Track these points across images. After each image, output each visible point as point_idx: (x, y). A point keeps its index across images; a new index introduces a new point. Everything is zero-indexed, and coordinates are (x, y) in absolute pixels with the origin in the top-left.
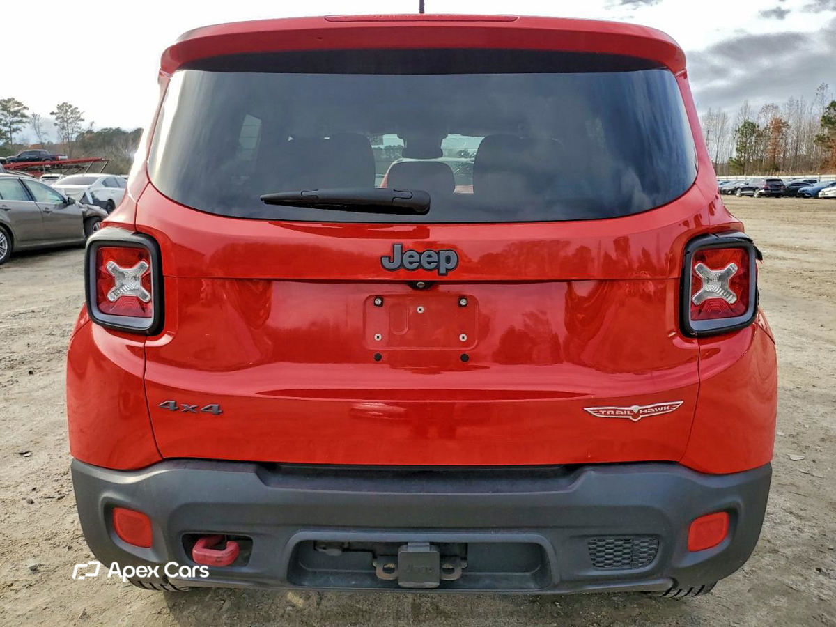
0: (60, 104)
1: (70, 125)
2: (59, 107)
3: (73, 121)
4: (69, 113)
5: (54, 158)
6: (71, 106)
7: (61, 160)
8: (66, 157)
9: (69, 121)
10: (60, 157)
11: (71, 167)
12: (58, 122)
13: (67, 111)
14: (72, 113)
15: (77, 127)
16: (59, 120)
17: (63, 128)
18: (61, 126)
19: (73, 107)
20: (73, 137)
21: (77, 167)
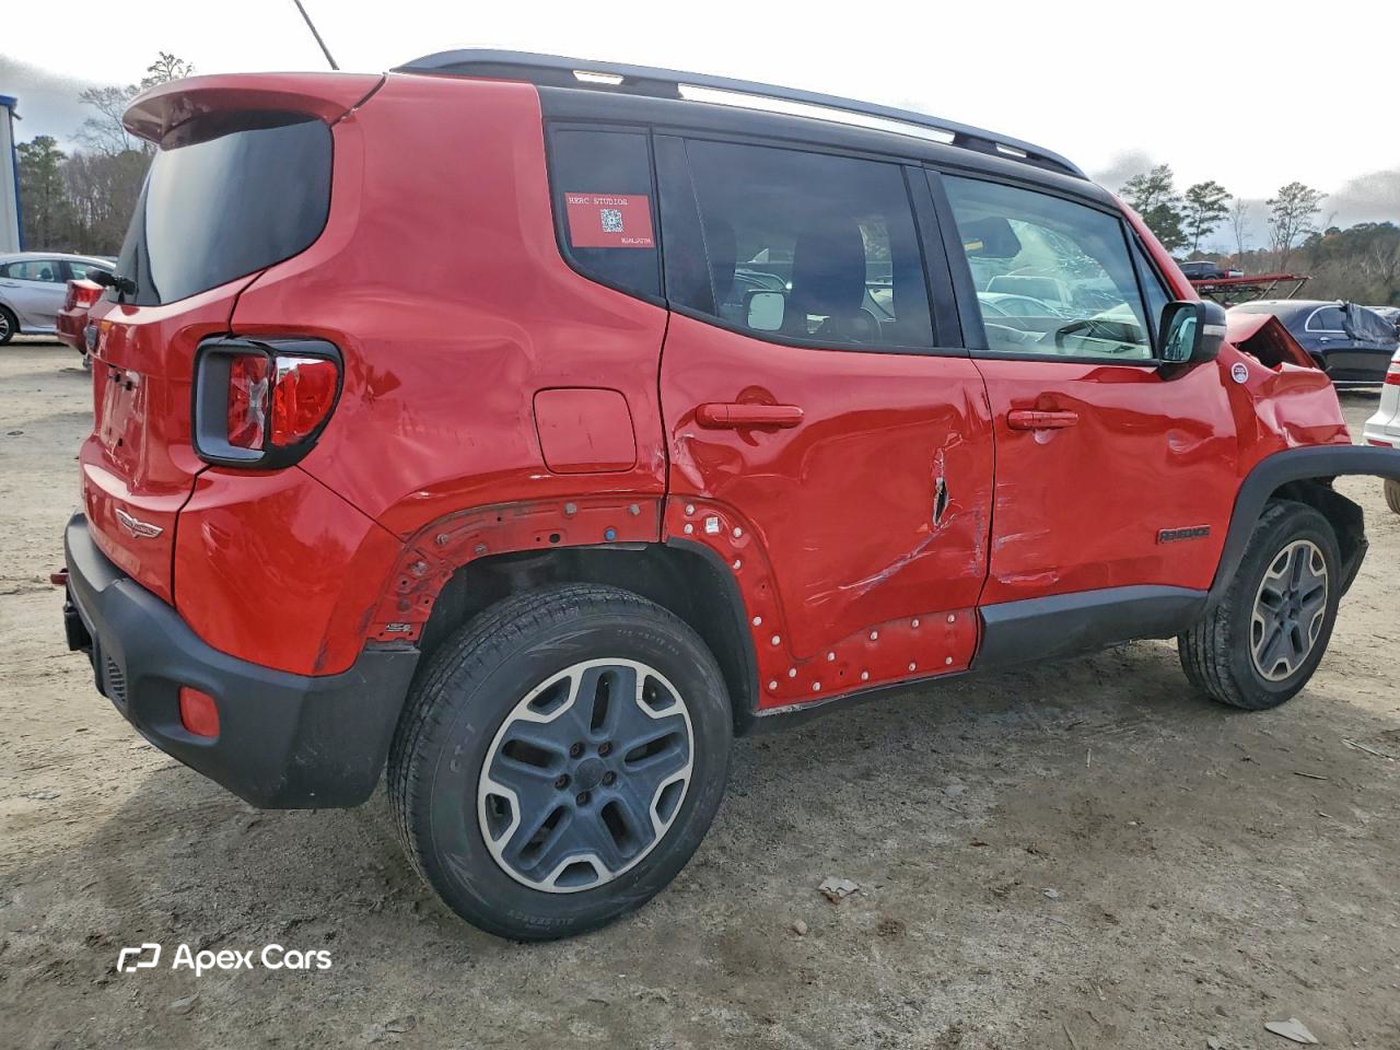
0: (1286, 185)
1: (1293, 221)
2: (1284, 192)
3: (1301, 213)
4: (1296, 201)
5: (1222, 275)
6: (1303, 188)
7: (1233, 277)
8: (1242, 274)
9: (1294, 214)
10: (1231, 273)
11: (1245, 289)
12: (1276, 216)
13: (1295, 196)
14: (1302, 200)
15: (1306, 223)
16: (1278, 213)
17: (1283, 225)
18: (1279, 223)
19: (1307, 190)
20: (1298, 241)
21: (1256, 290)
